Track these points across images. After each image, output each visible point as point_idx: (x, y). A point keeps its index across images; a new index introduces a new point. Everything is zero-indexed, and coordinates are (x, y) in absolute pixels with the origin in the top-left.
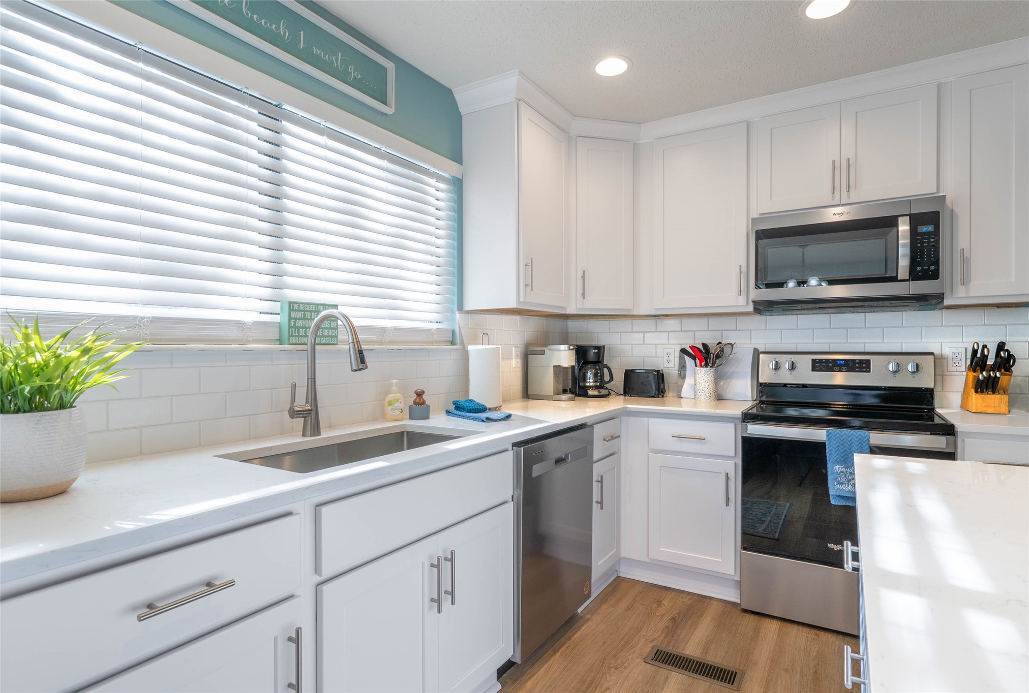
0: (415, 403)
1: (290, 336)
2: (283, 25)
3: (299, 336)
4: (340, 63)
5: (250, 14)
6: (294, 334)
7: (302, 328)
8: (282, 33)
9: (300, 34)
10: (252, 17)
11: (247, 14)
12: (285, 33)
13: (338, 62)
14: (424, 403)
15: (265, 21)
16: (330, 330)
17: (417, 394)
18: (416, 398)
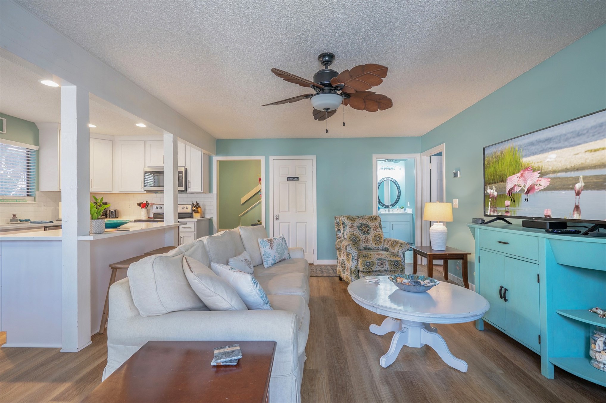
0: (13, 218)
14: (16, 217)
17: (13, 215)
18: (13, 216)
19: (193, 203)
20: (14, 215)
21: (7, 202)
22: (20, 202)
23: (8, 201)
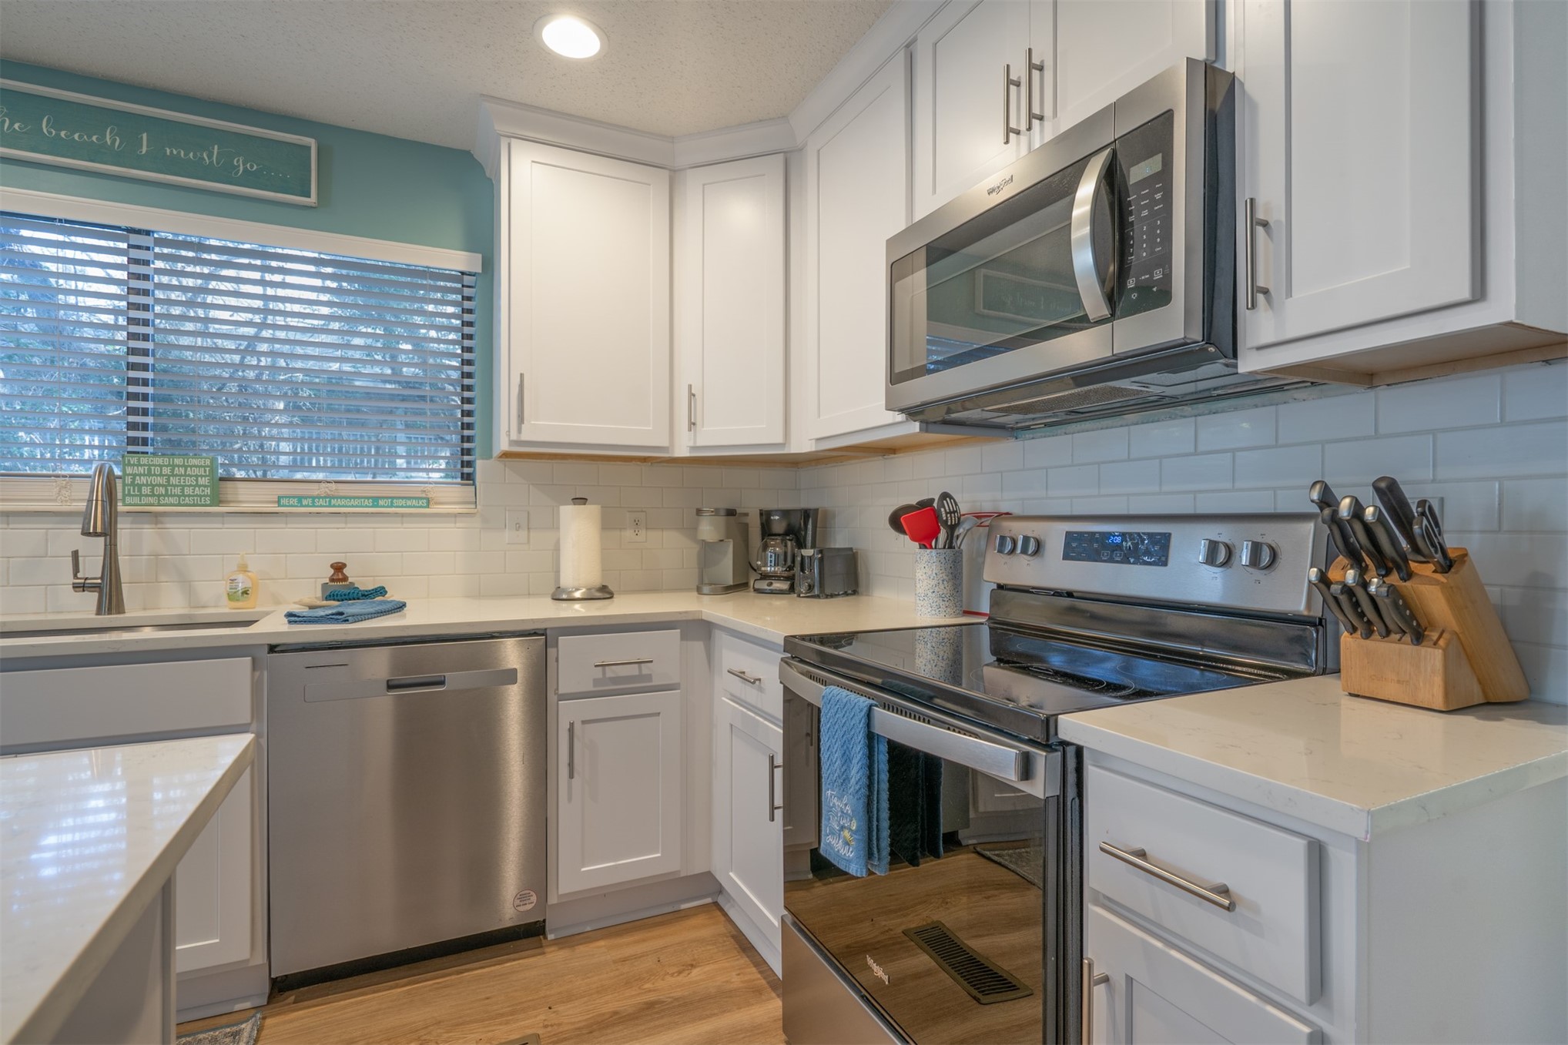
0: (332, 580)
1: (124, 496)
2: (111, 133)
3: (141, 496)
4: (217, 158)
5: (54, 132)
6: (132, 493)
7: (147, 485)
8: (109, 143)
9: (142, 138)
10: (57, 135)
11: (50, 133)
12: (114, 142)
13: (212, 156)
14: (345, 579)
15: (79, 135)
16: (197, 488)
17: (332, 566)
18: (332, 571)
19: (1327, 500)
20: (338, 568)
21: (330, 506)
22: (392, 506)
23: (333, 502)
